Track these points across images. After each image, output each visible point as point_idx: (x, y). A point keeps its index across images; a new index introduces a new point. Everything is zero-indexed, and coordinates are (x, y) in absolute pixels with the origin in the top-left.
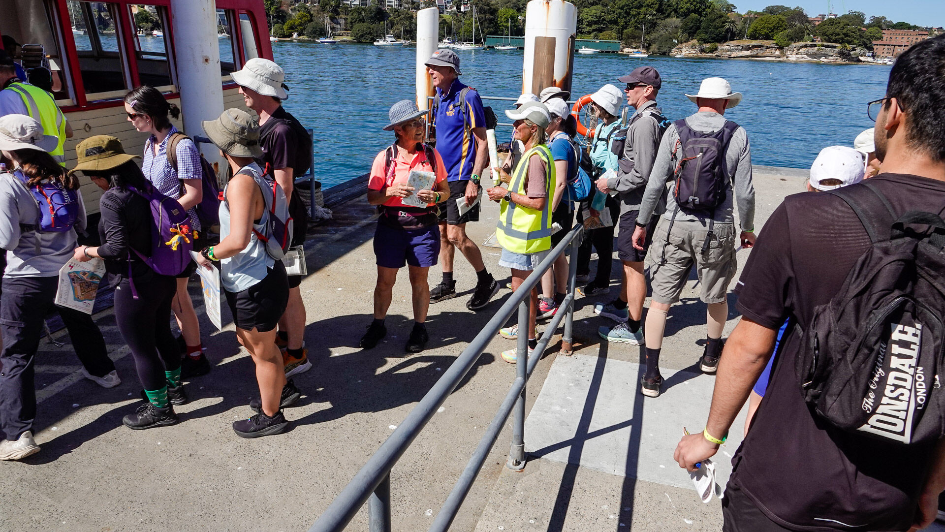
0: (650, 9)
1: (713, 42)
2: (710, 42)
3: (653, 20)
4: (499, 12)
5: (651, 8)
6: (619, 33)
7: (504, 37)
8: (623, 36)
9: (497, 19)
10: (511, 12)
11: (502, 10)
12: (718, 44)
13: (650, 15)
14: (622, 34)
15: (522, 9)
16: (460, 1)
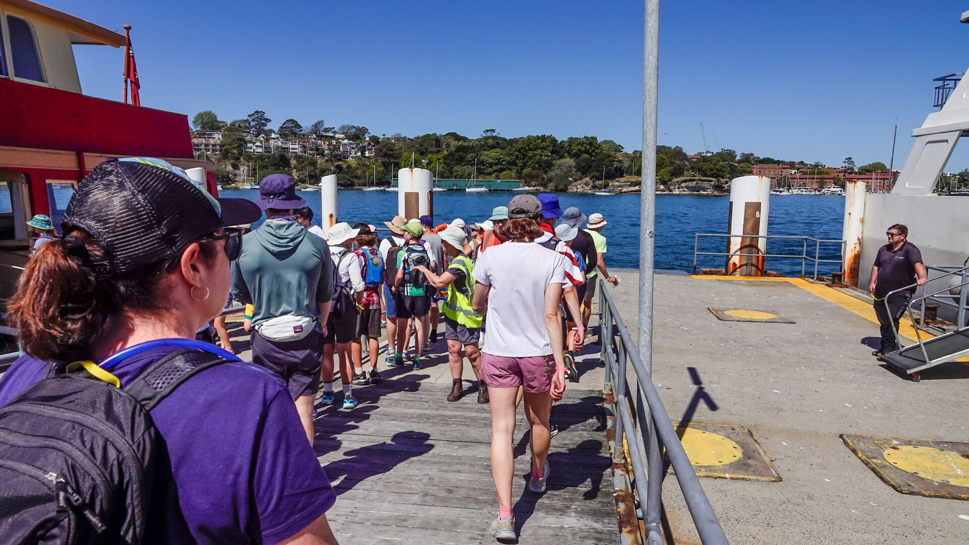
0: (545, 151)
1: (605, 179)
2: (602, 180)
3: (548, 160)
6: (518, 173)
8: (523, 176)
9: (401, 163)
12: (609, 181)
13: (545, 156)
14: (521, 174)
15: (425, 153)
16: (365, 147)
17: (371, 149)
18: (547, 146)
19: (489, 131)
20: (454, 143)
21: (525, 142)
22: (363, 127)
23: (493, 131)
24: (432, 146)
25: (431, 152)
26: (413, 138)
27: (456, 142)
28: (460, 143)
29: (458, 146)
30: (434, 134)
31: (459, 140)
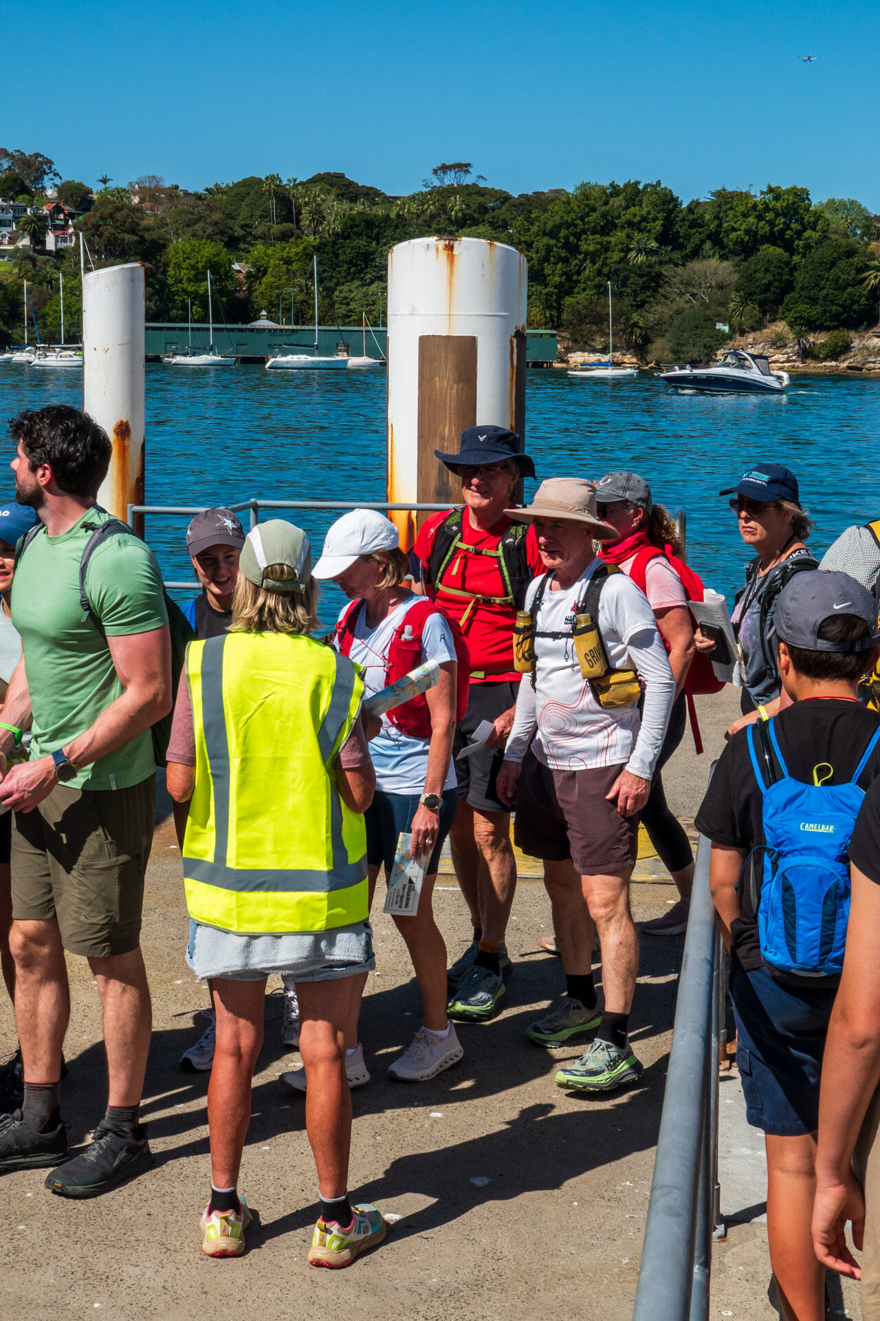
0: (637, 236)
1: (836, 328)
2: (828, 329)
3: (650, 266)
4: (170, 250)
5: (640, 231)
6: (550, 307)
7: (190, 325)
8: (564, 316)
9: (164, 272)
10: (209, 250)
11: (178, 245)
12: (852, 334)
13: (639, 251)
14: (559, 310)
15: (243, 239)
16: (44, 218)
17: (64, 227)
18: (644, 219)
19: (451, 167)
20: (336, 210)
21: (574, 204)
22: (37, 155)
23: (463, 167)
24: (265, 216)
25: (263, 237)
26: (201, 191)
27: (346, 205)
28: (358, 207)
29: (352, 218)
30: (272, 178)
31: (353, 199)
